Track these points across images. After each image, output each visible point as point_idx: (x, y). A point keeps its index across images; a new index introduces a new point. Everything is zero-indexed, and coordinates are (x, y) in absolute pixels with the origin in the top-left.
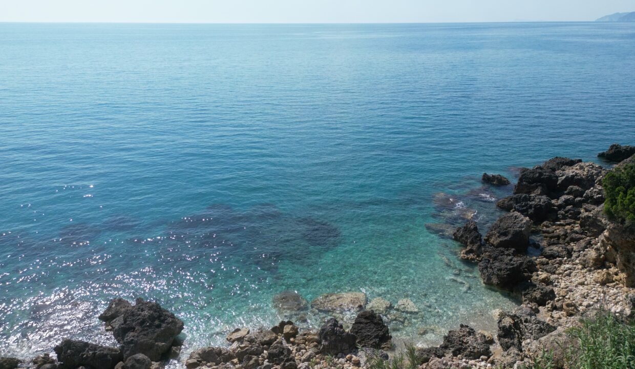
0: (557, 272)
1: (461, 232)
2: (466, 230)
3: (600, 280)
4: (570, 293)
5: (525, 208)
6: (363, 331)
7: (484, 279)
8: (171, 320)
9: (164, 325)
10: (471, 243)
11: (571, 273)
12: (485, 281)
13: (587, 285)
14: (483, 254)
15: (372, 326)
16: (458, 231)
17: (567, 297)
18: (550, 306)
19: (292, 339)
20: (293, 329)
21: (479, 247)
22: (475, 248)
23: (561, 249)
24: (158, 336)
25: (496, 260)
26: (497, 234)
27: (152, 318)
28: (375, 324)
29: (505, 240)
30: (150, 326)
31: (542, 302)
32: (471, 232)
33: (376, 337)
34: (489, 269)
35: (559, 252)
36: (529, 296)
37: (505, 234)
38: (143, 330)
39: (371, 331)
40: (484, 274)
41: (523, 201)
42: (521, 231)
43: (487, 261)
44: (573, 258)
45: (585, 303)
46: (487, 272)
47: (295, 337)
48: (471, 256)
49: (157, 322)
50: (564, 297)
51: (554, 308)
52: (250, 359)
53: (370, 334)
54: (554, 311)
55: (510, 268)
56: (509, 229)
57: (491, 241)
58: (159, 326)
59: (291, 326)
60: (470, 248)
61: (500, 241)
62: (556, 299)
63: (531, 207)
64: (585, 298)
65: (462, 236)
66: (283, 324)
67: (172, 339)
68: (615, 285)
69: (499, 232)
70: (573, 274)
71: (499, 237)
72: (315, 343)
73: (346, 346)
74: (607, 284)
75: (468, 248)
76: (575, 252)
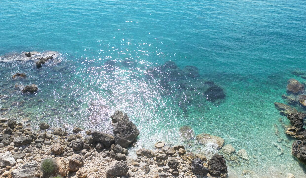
1: (293, 117)
2: (296, 117)
6: (214, 165)
8: (134, 131)
9: (131, 133)
10: (296, 126)
12: (293, 153)
15: (220, 163)
19: (181, 156)
20: (183, 151)
21: (299, 131)
22: (297, 130)
24: (128, 138)
27: (127, 129)
28: (222, 163)
30: (126, 133)
33: (219, 170)
34: (298, 148)
38: (123, 134)
40: (294, 149)
43: (299, 143)
46: (296, 149)
47: (183, 155)
48: (292, 133)
52: (161, 161)
53: (217, 167)
58: (129, 133)
59: (182, 149)
60: (294, 128)
65: (293, 119)
67: (133, 139)
72: (191, 162)
73: (202, 173)
75: (293, 128)
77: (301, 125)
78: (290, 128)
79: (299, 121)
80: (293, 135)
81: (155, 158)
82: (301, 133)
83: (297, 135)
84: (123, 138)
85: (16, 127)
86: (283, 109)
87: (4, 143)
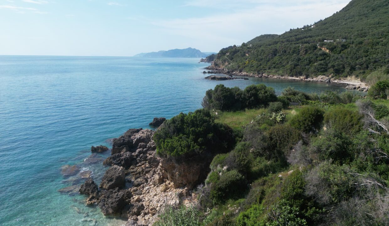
0: (143, 193)
3: (163, 190)
4: (151, 203)
5: (119, 162)
7: (104, 213)
10: (92, 193)
12: (105, 213)
13: (158, 194)
14: (100, 197)
16: (82, 188)
17: (150, 205)
18: (143, 214)
21: (98, 193)
22: (94, 195)
23: (142, 179)
25: (109, 198)
26: (107, 182)
29: (112, 184)
31: (138, 214)
32: (90, 186)
34: (106, 205)
35: (141, 182)
36: (131, 213)
37: (111, 180)
40: (103, 209)
41: (117, 158)
42: (120, 176)
43: (104, 201)
44: (148, 182)
45: (159, 205)
46: (105, 207)
48: (93, 201)
50: (148, 206)
51: (145, 214)
54: (146, 216)
55: (118, 200)
56: (113, 176)
57: (104, 187)
60: (91, 196)
61: (110, 185)
62: (145, 209)
63: (122, 160)
64: (158, 202)
68: (170, 190)
69: (107, 181)
70: (150, 191)
71: (108, 183)
74: (167, 191)
76: (149, 179)
83: (98, 199)
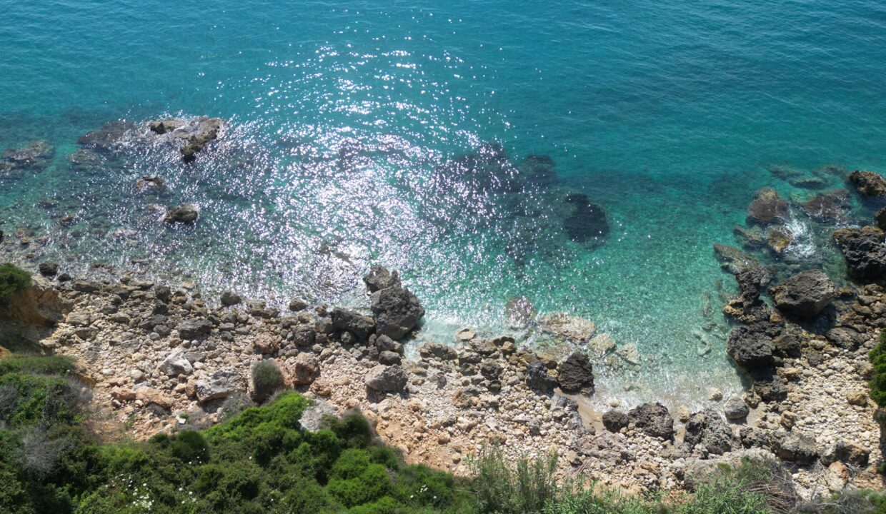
0: (819, 366)
1: (744, 277)
2: (749, 278)
4: (805, 401)
6: (569, 373)
7: (729, 349)
8: (414, 308)
9: (409, 313)
11: (830, 374)
12: (729, 351)
15: (581, 369)
16: (742, 272)
17: (797, 404)
18: (771, 406)
19: (507, 356)
20: (511, 347)
23: (848, 338)
24: (403, 321)
26: (787, 293)
27: (400, 306)
28: (584, 369)
30: (398, 313)
31: (766, 399)
33: (579, 382)
35: (843, 341)
36: (758, 388)
38: (393, 315)
39: (576, 375)
40: (731, 343)
44: (856, 353)
45: (808, 419)
46: (735, 343)
47: (511, 355)
48: (736, 311)
49: (404, 310)
50: (794, 403)
51: (775, 410)
52: (468, 366)
53: (574, 377)
54: (773, 413)
56: (801, 294)
57: (777, 296)
58: (405, 313)
59: (510, 344)
61: (785, 303)
62: (785, 402)
66: (504, 339)
67: (413, 325)
70: (832, 377)
71: (787, 296)
72: (525, 368)
73: (545, 388)
77: (754, 294)
78: (734, 301)
79: (752, 287)
80: (736, 316)
81: (457, 361)
82: (752, 310)
83: (745, 314)
84: (392, 323)
85: (173, 300)
86: (730, 260)
87: (159, 332)
